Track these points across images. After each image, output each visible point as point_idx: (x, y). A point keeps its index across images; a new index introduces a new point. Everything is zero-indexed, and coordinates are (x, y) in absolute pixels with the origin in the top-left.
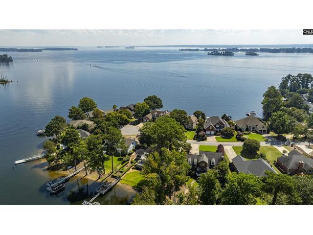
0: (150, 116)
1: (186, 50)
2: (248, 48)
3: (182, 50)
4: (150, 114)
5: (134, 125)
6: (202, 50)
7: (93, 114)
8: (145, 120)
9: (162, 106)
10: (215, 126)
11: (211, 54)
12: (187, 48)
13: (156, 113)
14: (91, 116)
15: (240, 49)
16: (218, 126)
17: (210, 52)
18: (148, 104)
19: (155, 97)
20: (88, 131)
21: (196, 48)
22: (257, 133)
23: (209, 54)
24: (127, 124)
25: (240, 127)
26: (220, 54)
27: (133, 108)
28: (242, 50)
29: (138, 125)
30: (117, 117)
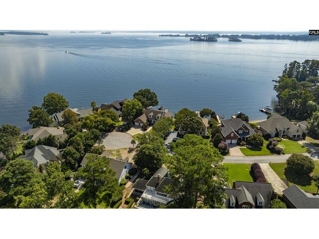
0: (143, 118)
1: (166, 36)
2: (229, 35)
3: (162, 36)
4: (144, 115)
5: (122, 131)
6: (183, 36)
7: (64, 116)
8: (137, 124)
9: (157, 103)
10: (237, 132)
11: (193, 40)
12: (167, 34)
13: (152, 114)
14: (61, 119)
15: (221, 35)
16: (241, 132)
17: (193, 38)
18: (140, 100)
19: (148, 91)
20: (56, 146)
21: (176, 34)
22: (290, 139)
23: (191, 40)
24: (112, 131)
25: (268, 132)
26: (203, 40)
27: (119, 107)
28: (223, 36)
29: (129, 132)
30: (98, 121)
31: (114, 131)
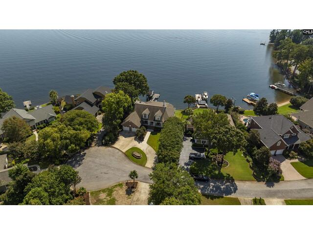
0: (134, 118)
4: (135, 113)
8: (126, 128)
13: (146, 112)
16: (287, 136)
19: (134, 74)
27: (93, 100)
29: (116, 145)
30: (66, 138)
31: (93, 144)
